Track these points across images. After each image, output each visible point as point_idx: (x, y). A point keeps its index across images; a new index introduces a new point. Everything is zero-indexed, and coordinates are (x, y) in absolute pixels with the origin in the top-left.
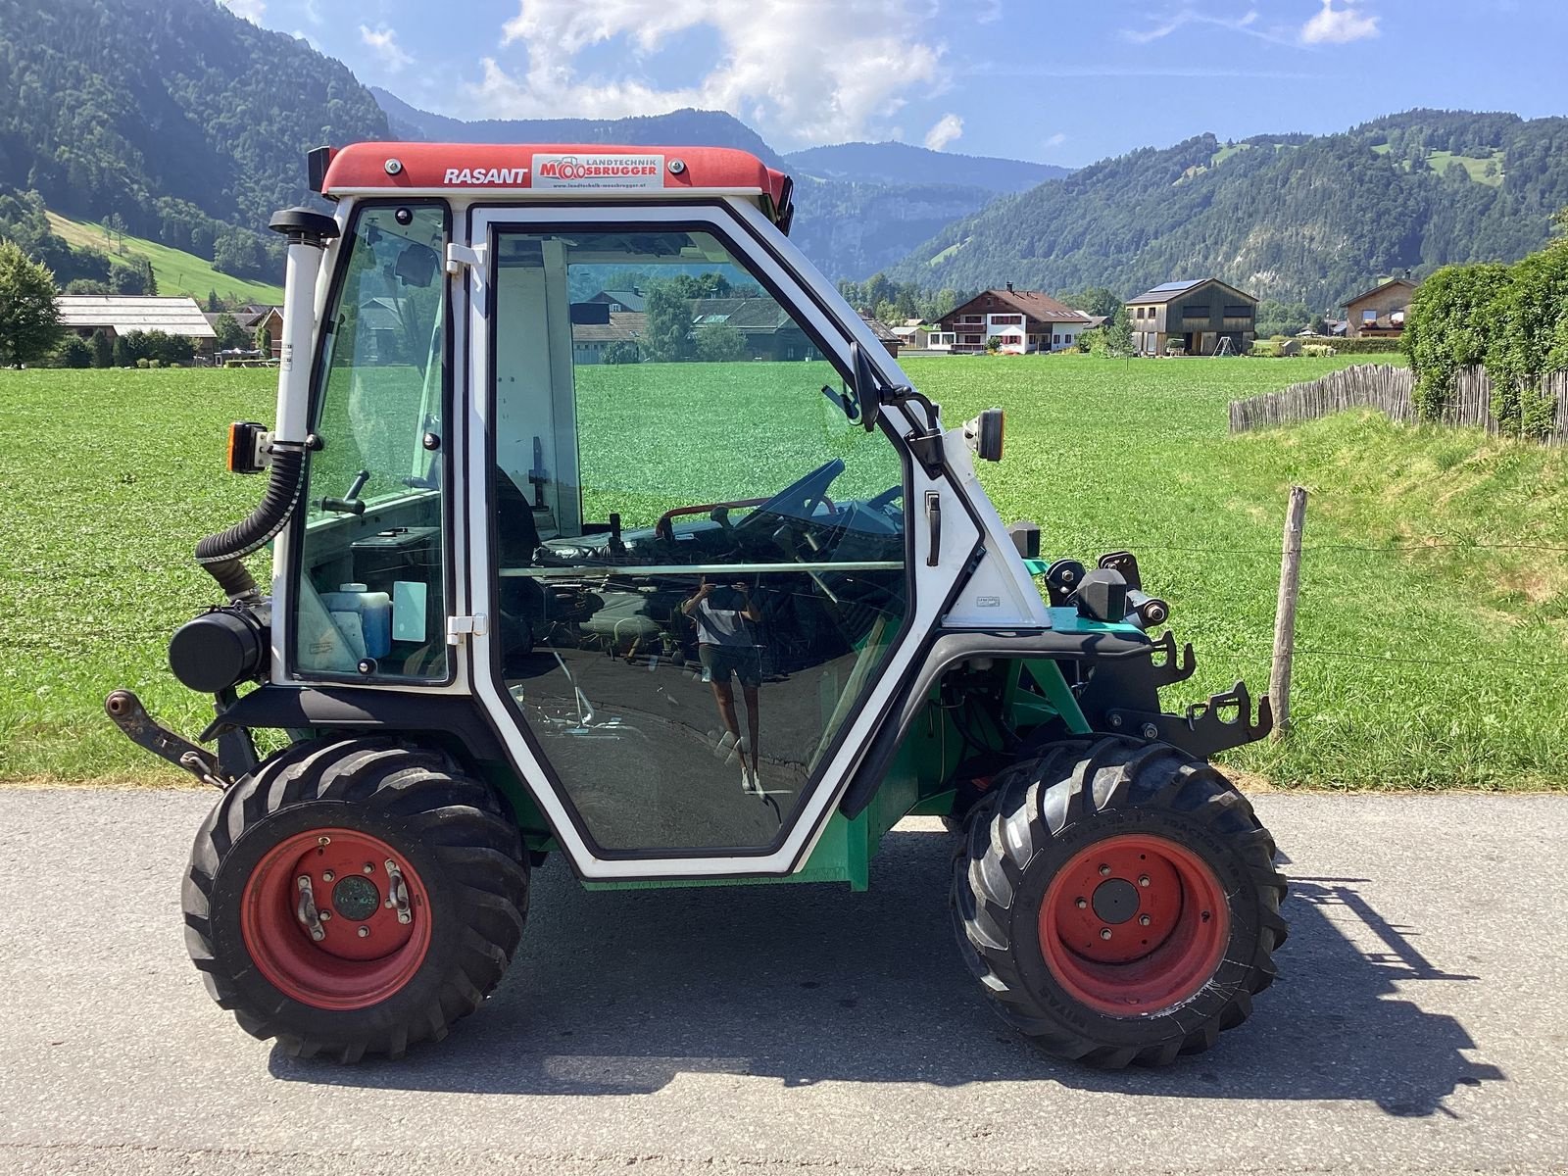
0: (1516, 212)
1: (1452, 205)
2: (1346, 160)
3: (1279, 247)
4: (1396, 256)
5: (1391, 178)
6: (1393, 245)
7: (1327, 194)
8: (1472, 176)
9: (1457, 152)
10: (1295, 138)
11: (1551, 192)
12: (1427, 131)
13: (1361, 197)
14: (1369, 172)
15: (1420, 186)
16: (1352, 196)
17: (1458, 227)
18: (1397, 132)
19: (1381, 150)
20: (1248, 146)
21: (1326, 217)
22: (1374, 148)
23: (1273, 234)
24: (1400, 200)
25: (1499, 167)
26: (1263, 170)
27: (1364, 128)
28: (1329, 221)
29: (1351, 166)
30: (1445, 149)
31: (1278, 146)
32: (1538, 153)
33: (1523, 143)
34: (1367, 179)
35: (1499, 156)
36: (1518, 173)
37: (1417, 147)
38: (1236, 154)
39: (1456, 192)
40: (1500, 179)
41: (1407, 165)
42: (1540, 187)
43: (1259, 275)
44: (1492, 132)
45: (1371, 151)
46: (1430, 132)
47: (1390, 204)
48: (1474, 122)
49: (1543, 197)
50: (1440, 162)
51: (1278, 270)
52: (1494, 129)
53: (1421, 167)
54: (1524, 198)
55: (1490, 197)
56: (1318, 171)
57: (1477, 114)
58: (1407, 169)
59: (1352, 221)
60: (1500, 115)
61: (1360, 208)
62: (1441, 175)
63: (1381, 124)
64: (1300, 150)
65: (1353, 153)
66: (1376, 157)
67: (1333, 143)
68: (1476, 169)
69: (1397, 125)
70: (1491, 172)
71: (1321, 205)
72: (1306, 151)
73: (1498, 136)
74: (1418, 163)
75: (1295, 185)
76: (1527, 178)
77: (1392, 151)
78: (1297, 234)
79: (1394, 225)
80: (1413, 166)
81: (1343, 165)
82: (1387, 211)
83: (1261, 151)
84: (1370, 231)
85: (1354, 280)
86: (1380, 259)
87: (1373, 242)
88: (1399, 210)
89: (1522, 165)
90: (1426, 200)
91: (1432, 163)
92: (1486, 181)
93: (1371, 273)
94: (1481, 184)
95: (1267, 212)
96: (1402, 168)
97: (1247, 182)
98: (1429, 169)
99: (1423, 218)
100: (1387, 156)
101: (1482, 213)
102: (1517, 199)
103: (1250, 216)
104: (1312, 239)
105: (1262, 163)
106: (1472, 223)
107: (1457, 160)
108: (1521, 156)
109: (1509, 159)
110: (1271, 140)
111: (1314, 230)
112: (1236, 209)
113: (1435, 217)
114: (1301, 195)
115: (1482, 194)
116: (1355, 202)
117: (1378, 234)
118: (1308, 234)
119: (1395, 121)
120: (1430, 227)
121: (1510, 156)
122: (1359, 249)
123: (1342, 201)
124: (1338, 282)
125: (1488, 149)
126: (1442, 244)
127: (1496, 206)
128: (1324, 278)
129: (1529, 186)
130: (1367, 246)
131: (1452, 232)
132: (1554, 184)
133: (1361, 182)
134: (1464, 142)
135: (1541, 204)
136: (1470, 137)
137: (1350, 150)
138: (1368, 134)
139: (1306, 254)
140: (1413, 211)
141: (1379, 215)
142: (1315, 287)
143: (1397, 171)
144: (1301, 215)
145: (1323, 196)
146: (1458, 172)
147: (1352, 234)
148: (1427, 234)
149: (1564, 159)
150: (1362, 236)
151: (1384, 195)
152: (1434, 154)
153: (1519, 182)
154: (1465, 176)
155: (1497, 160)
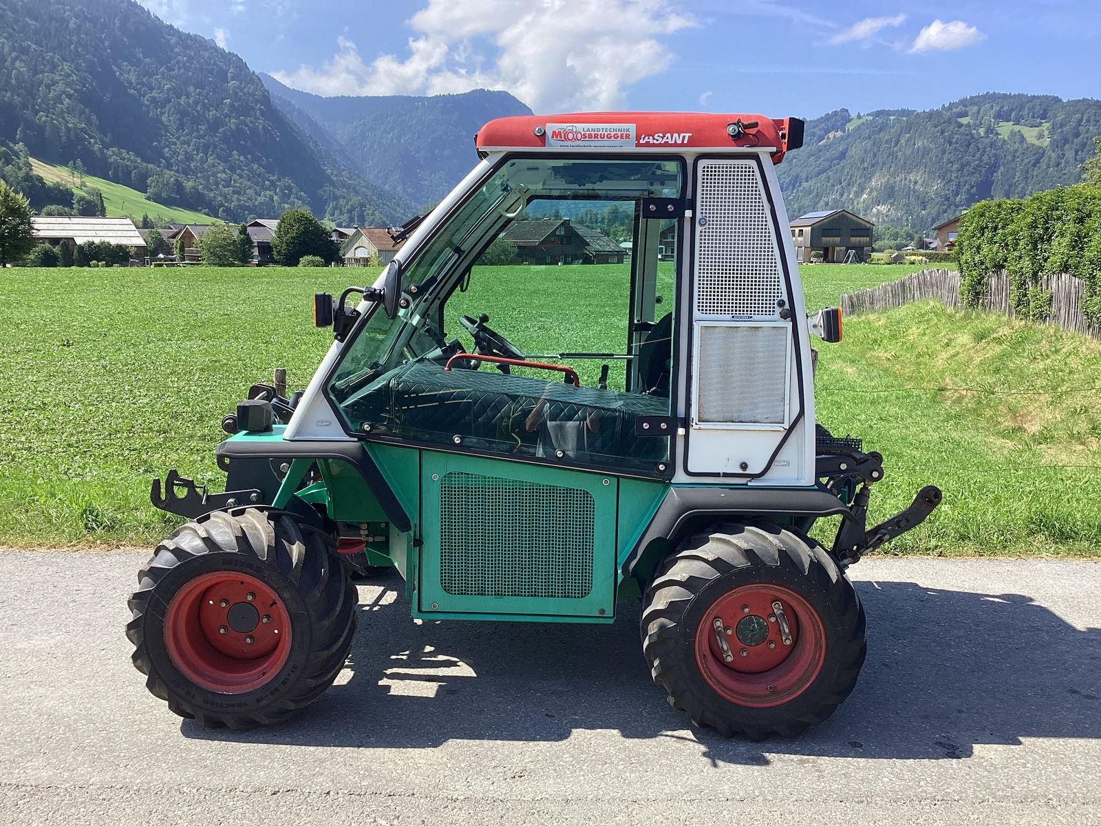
0: (1058, 165)
1: (1013, 160)
2: (939, 128)
3: (892, 188)
4: (974, 195)
5: (970, 141)
6: (972, 187)
7: (926, 152)
8: (1028, 139)
9: (1017, 123)
10: (904, 112)
11: (1082, 151)
12: (996, 108)
13: (950, 153)
14: (956, 137)
15: (991, 146)
16: (944, 152)
17: (1018, 175)
18: (975, 109)
19: (964, 121)
20: (871, 118)
21: (925, 168)
22: (959, 120)
23: (888, 179)
24: (978, 155)
25: (1046, 133)
26: (882, 135)
27: (952, 105)
28: (927, 170)
29: (943, 132)
30: (1008, 121)
31: (892, 118)
32: (1073, 124)
33: (1063, 116)
34: (954, 141)
35: (1046, 125)
36: (1060, 138)
37: (989, 119)
38: (863, 123)
39: (1016, 151)
40: (1046, 142)
41: (982, 131)
42: (1075, 147)
43: (879, 207)
44: (1042, 109)
45: (956, 122)
46: (998, 109)
47: (970, 158)
48: (1029, 101)
49: (1076, 154)
50: (1005, 129)
51: (892, 204)
52: (1043, 107)
53: (992, 133)
54: (1064, 155)
55: (1040, 154)
56: (920, 135)
57: (1031, 96)
58: (982, 134)
59: (944, 170)
60: (1047, 97)
61: (950, 162)
62: (1006, 138)
63: (964, 102)
64: (907, 120)
65: (944, 123)
66: (960, 125)
67: (931, 116)
68: (1030, 135)
69: (976, 104)
70: (1041, 136)
71: (922, 159)
72: (911, 122)
73: (1045, 111)
74: (990, 130)
75: (904, 145)
76: (1066, 141)
77: (971, 122)
78: (906, 179)
79: (973, 173)
80: (987, 132)
81: (938, 131)
82: (968, 163)
83: (880, 121)
84: (957, 177)
85: (945, 212)
86: (963, 197)
87: (958, 185)
88: (977, 162)
89: (1062, 132)
90: (995, 155)
91: (999, 130)
92: (1037, 143)
93: (957, 206)
94: (1033, 145)
95: (884, 164)
96: (979, 134)
97: (870, 143)
98: (997, 134)
99: (993, 168)
100: (968, 125)
101: (1034, 165)
102: (1059, 156)
103: (873, 166)
104: (916, 183)
105: (881, 130)
106: (1027, 172)
107: (1017, 128)
108: (1062, 125)
109: (1053, 128)
110: (889, 113)
111: (916, 176)
112: (863, 161)
113: (1002, 168)
114: (908, 152)
115: (1034, 152)
116: (946, 157)
117: (962, 180)
118: (913, 179)
119: (974, 101)
120: (998, 175)
121: (1054, 125)
122: (949, 190)
123: (937, 156)
124: (934, 212)
125: (1038, 120)
126: (1007, 187)
127: (1044, 161)
128: (924, 210)
129: (1067, 146)
130: (954, 187)
131: (1014, 178)
132: (1084, 145)
133: (950, 143)
134: (1022, 116)
135: (1076, 159)
136: (1026, 112)
137: (942, 121)
138: (955, 110)
139: (912, 192)
140: (986, 164)
141: (963, 166)
142: (918, 216)
143: (976, 136)
144: (908, 166)
145: (924, 152)
146: (1017, 136)
147: (944, 179)
148: (996, 180)
149: (1091, 128)
150: (951, 180)
151: (966, 152)
152: (1001, 124)
153: (1060, 144)
154: (1023, 139)
155: (1045, 128)
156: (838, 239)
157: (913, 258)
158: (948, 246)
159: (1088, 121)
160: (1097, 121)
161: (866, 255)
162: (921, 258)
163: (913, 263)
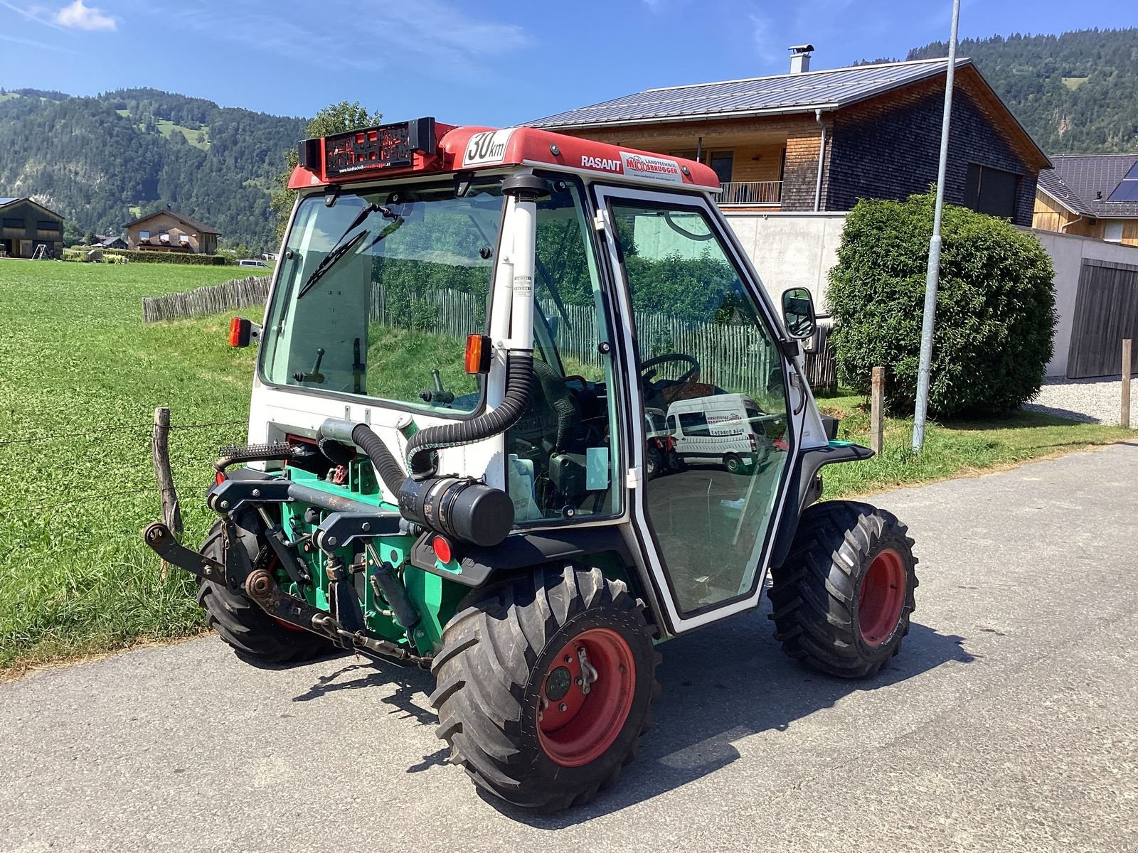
0: (220, 170)
1: (177, 160)
2: (97, 117)
3: (51, 177)
4: (141, 192)
5: (132, 135)
6: (138, 184)
7: (85, 141)
8: (189, 141)
9: (177, 123)
10: (55, 95)
11: (241, 159)
12: (155, 105)
13: (111, 146)
14: (116, 129)
15: (153, 144)
16: (104, 145)
17: (183, 176)
18: (133, 103)
19: (124, 113)
20: (18, 96)
21: (86, 158)
22: (118, 112)
23: (45, 167)
24: (140, 152)
25: (206, 137)
26: (32, 117)
27: (109, 95)
28: (88, 161)
29: (102, 122)
30: (169, 120)
31: (42, 99)
32: (231, 131)
33: (221, 123)
34: (115, 133)
35: (205, 130)
36: (219, 144)
37: (149, 115)
38: (9, 100)
39: (179, 151)
40: (207, 146)
41: (143, 127)
42: (234, 154)
43: (36, 197)
44: (201, 112)
45: (116, 114)
46: (157, 106)
47: (133, 154)
48: (187, 103)
49: (236, 162)
50: (167, 128)
51: (51, 195)
52: (201, 110)
53: (153, 130)
54: (225, 161)
55: (202, 158)
56: (77, 123)
57: (188, 99)
58: (143, 130)
59: (106, 163)
60: (204, 101)
61: (111, 154)
62: (168, 138)
63: (121, 94)
64: (61, 104)
65: (103, 112)
66: (120, 118)
67: (87, 103)
68: (191, 136)
69: (134, 97)
70: (201, 140)
71: (82, 148)
72: (69, 108)
73: (203, 115)
74: (151, 127)
75: (59, 131)
76: (225, 148)
77: (131, 115)
78: (65, 169)
79: (138, 170)
80: (147, 128)
81: (96, 121)
82: (132, 159)
83: (29, 101)
84: (120, 172)
85: (111, 207)
86: (129, 193)
87: (123, 180)
88: (140, 159)
89: (221, 138)
90: (159, 154)
91: (160, 129)
92: (199, 146)
93: (123, 203)
94: (195, 148)
95: (39, 149)
96: (139, 129)
97: (19, 125)
98: (158, 132)
99: (157, 166)
100: (128, 119)
101: (198, 168)
102: (220, 161)
103: (25, 150)
104: (77, 174)
105: (31, 111)
106: (191, 174)
107: (178, 128)
108: (220, 132)
109: (212, 133)
110: (38, 94)
111: (76, 167)
112: (13, 143)
113: (166, 167)
114: (66, 139)
115: (197, 154)
116: (108, 150)
117: (127, 175)
118: (73, 169)
119: (131, 94)
120: (163, 174)
121: (213, 129)
122: (113, 185)
123: (97, 148)
124: (100, 207)
125: (198, 123)
126: (172, 187)
127: (207, 165)
128: (89, 203)
129: (226, 153)
130: (119, 183)
131: (179, 179)
132: (242, 154)
133: (111, 135)
134: (181, 117)
135: (236, 166)
136: (185, 113)
137: (100, 110)
138: (112, 100)
139: (73, 184)
140: (150, 161)
141: (126, 162)
142: (82, 209)
143: (136, 131)
144: (67, 154)
145: (83, 141)
146: (179, 138)
147: (107, 173)
148: (162, 179)
149: (247, 138)
150: (115, 175)
151: (128, 147)
152: (161, 122)
153: (220, 149)
154: (184, 141)
155: (204, 132)
156: (22, 232)
157: (111, 256)
158: (140, 245)
159: (244, 130)
160: (252, 132)
161: (57, 250)
162: (119, 257)
163: (112, 262)
